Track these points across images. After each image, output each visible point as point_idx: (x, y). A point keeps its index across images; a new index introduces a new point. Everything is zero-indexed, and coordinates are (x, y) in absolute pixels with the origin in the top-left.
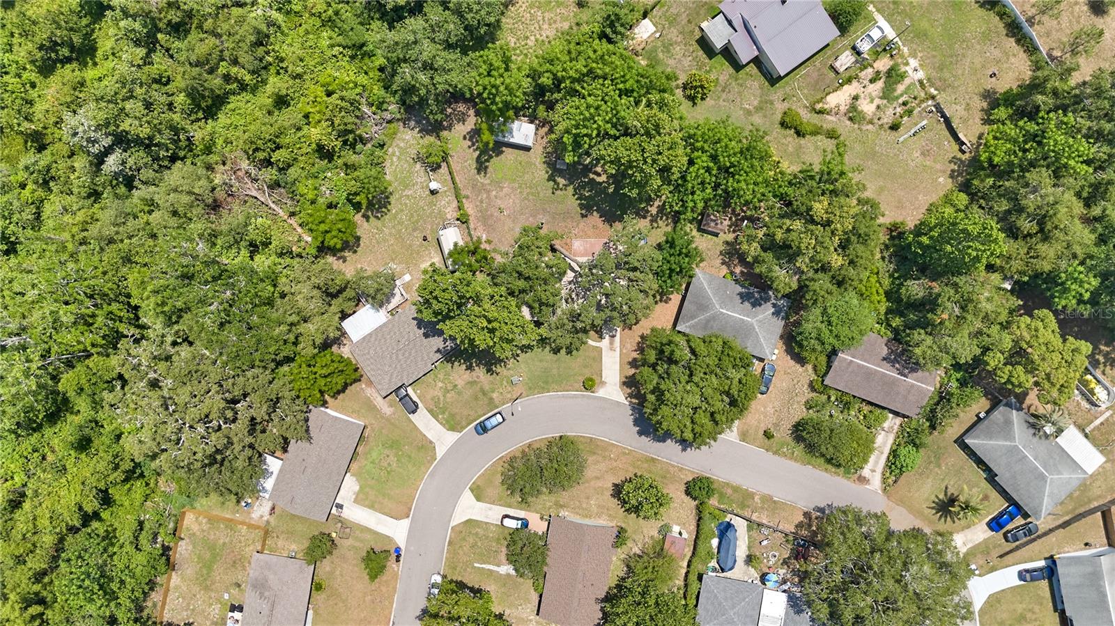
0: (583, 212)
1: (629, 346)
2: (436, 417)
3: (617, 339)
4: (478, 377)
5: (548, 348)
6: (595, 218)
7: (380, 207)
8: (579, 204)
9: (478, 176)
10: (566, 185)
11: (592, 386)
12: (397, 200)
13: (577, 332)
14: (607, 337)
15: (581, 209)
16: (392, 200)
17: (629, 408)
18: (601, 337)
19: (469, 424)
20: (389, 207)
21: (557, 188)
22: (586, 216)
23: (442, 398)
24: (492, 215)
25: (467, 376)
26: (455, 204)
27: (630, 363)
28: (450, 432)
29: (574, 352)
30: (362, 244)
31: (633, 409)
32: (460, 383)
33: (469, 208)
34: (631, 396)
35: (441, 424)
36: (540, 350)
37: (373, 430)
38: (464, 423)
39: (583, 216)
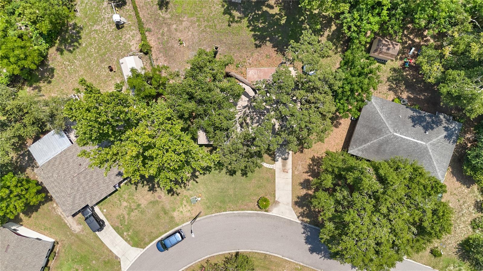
0: (257, 42)
1: (300, 168)
2: (121, 235)
3: (290, 161)
4: (160, 197)
5: (224, 170)
6: (268, 48)
7: (72, 42)
8: (254, 35)
9: (159, 12)
10: (241, 18)
11: (266, 206)
12: (87, 34)
13: (252, 156)
14: (280, 159)
15: (255, 40)
16: (83, 34)
17: (301, 226)
18: (274, 160)
19: (151, 241)
20: (80, 41)
21: (233, 20)
22: (260, 46)
23: (126, 217)
24: (172, 47)
25: (150, 196)
26: (139, 37)
27: (301, 184)
28: (134, 248)
29: (249, 174)
30: (56, 75)
31: (305, 227)
32: (144, 203)
33: (152, 41)
34: (302, 215)
35: (126, 240)
36: (217, 172)
37: (63, 246)
38: (147, 240)
39: (257, 46)
